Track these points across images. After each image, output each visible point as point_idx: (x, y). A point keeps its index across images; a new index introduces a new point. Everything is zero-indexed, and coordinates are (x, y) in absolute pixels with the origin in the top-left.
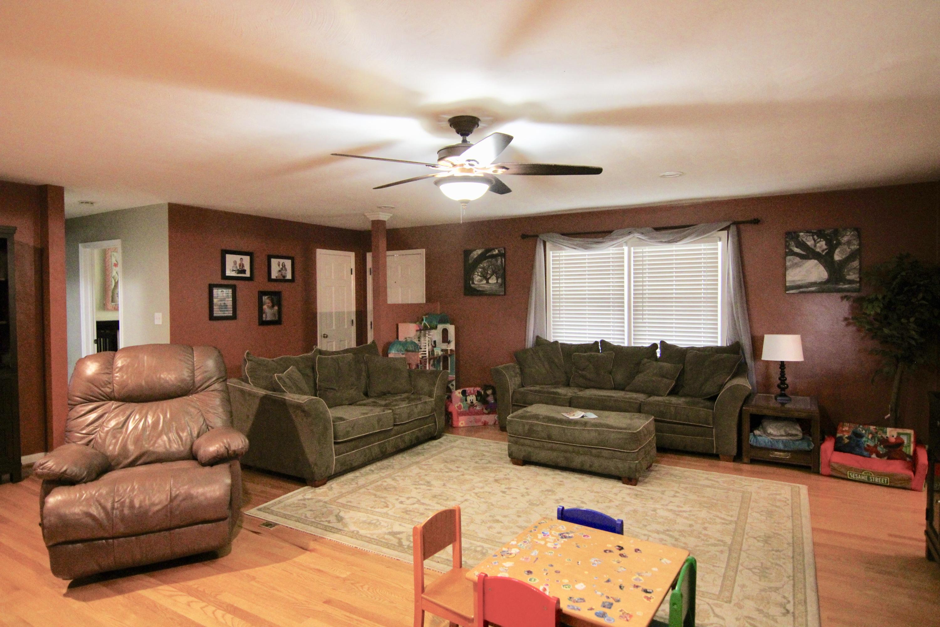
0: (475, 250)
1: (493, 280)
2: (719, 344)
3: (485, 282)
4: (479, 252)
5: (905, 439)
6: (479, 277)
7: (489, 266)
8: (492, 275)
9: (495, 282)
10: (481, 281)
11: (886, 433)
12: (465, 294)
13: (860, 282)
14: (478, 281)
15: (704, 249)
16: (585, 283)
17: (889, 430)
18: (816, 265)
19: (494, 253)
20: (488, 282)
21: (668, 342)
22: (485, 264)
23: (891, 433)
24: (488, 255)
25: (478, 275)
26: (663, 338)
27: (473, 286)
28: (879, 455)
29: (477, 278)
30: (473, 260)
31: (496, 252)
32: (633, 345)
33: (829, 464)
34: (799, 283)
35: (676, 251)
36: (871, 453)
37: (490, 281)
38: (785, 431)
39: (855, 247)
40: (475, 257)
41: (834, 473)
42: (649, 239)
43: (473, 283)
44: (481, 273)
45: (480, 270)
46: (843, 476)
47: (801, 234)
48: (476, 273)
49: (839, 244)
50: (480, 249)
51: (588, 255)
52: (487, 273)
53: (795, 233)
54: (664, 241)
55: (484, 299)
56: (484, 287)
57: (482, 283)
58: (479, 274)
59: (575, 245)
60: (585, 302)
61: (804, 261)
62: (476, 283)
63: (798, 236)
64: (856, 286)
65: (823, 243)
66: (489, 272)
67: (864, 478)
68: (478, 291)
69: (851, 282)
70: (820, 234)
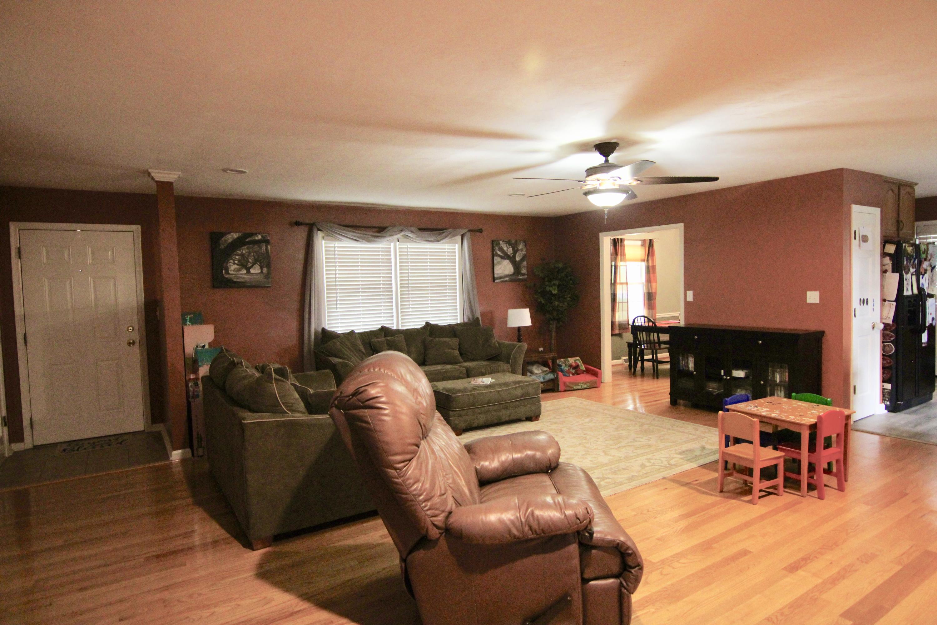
0: (229, 233)
1: (256, 270)
2: (459, 322)
3: (244, 271)
4: (235, 236)
5: (578, 362)
6: (236, 266)
7: (250, 253)
8: (254, 264)
9: (260, 271)
10: (239, 270)
11: (569, 361)
12: (214, 287)
13: (527, 275)
14: (234, 271)
15: (448, 249)
16: (358, 274)
17: (569, 359)
18: (508, 263)
19: (256, 238)
20: (248, 272)
21: (432, 323)
22: (244, 250)
23: (571, 360)
24: (247, 240)
25: (234, 263)
26: (427, 320)
27: (227, 276)
28: (573, 374)
29: (233, 267)
30: (226, 245)
31: (260, 237)
32: (400, 328)
33: (565, 383)
34: (501, 275)
35: (430, 248)
36: (569, 374)
37: (252, 271)
38: (541, 370)
39: (524, 253)
40: (230, 241)
41: (568, 389)
42: (416, 237)
43: (227, 273)
44: (239, 261)
45: (237, 257)
46: (571, 389)
47: (501, 242)
48: (232, 261)
49: (518, 250)
50: (236, 232)
51: (361, 247)
52: (248, 262)
53: (498, 241)
54: (430, 240)
55: (244, 292)
56: (244, 278)
57: (241, 272)
58: (236, 262)
59: (359, 238)
60: (359, 292)
61: (503, 260)
62: (231, 272)
63: (499, 244)
64: (526, 277)
65: (511, 249)
66: (250, 260)
67: (579, 387)
68: (235, 282)
69: (523, 275)
70: (509, 243)
